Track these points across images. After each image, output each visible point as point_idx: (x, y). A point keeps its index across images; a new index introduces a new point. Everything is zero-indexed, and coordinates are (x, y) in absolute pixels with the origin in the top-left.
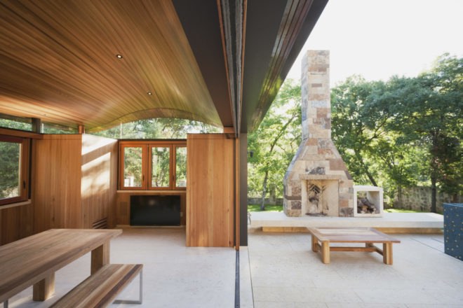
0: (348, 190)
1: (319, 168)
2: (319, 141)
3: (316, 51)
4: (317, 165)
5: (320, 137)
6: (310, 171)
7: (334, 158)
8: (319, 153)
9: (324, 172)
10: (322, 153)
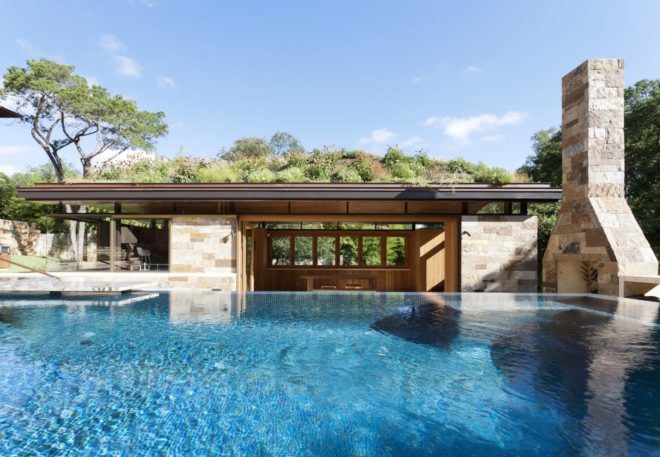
0: (610, 278)
1: (573, 244)
2: (574, 204)
3: (570, 74)
4: (571, 240)
5: (575, 198)
6: (564, 248)
7: (592, 227)
8: (573, 223)
9: (578, 249)
10: (577, 222)
